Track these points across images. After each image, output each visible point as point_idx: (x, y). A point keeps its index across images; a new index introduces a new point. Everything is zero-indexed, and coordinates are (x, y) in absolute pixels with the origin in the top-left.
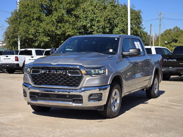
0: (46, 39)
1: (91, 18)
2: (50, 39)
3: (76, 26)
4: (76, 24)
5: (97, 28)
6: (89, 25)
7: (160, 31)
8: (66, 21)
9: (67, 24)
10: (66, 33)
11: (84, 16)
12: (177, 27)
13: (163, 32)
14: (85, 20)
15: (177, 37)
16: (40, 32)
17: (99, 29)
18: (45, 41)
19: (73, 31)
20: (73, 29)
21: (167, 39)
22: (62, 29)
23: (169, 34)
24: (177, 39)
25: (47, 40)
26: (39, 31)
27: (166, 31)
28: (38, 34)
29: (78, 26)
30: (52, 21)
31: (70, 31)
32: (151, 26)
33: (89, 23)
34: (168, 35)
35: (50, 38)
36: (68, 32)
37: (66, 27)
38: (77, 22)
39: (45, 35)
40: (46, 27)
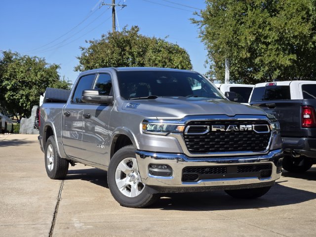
0: (286, 60)
2: (295, 58)
16: (270, 41)
18: (282, 65)
25: (289, 63)
26: (266, 38)
28: (265, 47)
35: (295, 55)
40: (284, 27)
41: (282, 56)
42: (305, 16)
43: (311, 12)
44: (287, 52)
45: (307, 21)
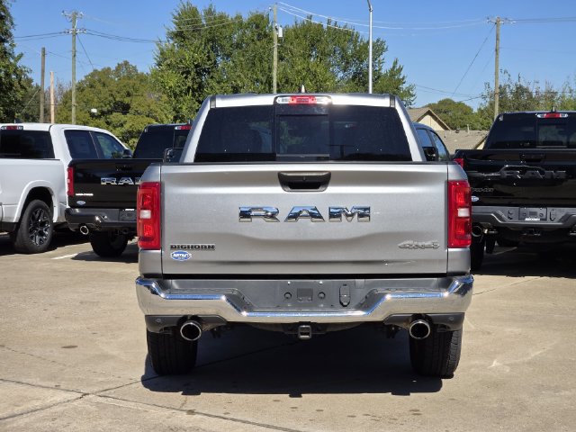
7: (74, 73)
12: (126, 63)
13: (83, 79)
15: (129, 95)
21: (96, 100)
23: (104, 85)
24: (127, 100)
27: (92, 75)
32: (44, 55)
34: (99, 86)
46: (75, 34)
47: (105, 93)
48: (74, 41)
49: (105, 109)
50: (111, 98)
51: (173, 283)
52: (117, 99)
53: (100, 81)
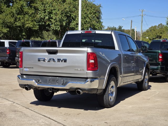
1: (49, 10)
2: (9, 30)
3: (35, 18)
4: (36, 17)
5: (55, 21)
6: (47, 18)
8: (25, 13)
9: (27, 16)
10: (25, 25)
11: (43, 8)
12: (161, 24)
13: (148, 29)
14: (44, 12)
15: (161, 33)
17: (56, 22)
18: (4, 32)
19: (32, 23)
20: (32, 21)
21: (151, 35)
22: (21, 21)
23: (154, 31)
24: (161, 35)
25: (6, 31)
27: (151, 28)
29: (37, 19)
30: (12, 12)
31: (29, 23)
33: (47, 16)
34: (153, 31)
36: (27, 24)
37: (25, 19)
38: (37, 14)
39: (5, 26)
40: (5, 18)
41: (4, 29)
42: (12, 15)
43: (14, 14)
44: (6, 27)
45: (13, 17)
46: (142, 16)
47: (154, 33)
48: (142, 18)
49: (154, 37)
50: (156, 34)
51: (25, 76)
52: (158, 35)
53: (153, 29)
